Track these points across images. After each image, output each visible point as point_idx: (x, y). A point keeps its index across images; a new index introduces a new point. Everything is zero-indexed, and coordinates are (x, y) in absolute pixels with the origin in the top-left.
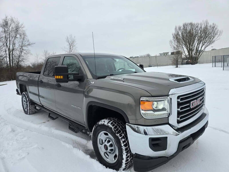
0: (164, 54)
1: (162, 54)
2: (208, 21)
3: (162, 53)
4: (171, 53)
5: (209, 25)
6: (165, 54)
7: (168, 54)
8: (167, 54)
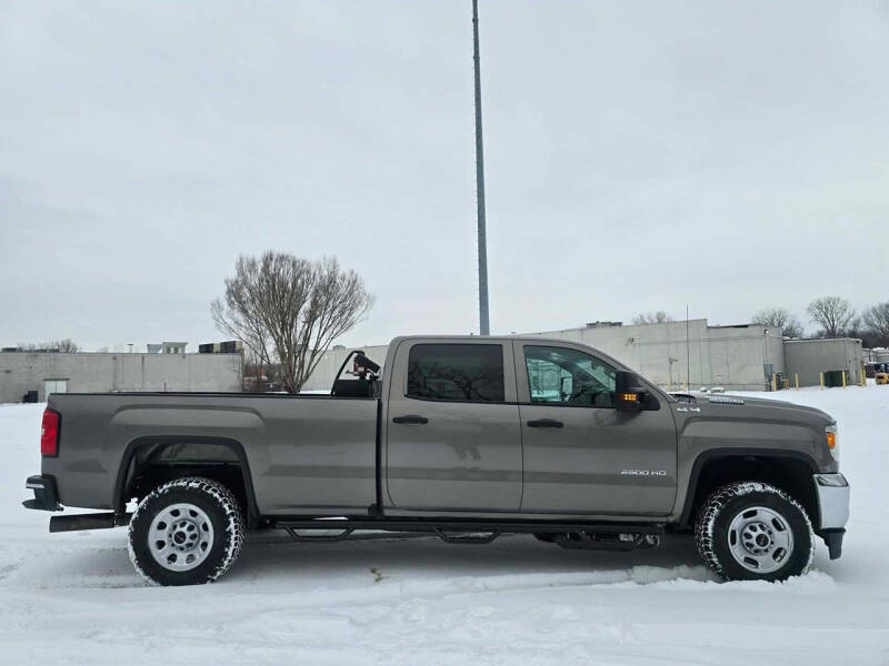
0: (169, 350)
1: (158, 347)
2: (339, 262)
3: (160, 343)
4: (201, 347)
5: (340, 273)
6: (172, 350)
7: (183, 350)
8: (180, 351)
